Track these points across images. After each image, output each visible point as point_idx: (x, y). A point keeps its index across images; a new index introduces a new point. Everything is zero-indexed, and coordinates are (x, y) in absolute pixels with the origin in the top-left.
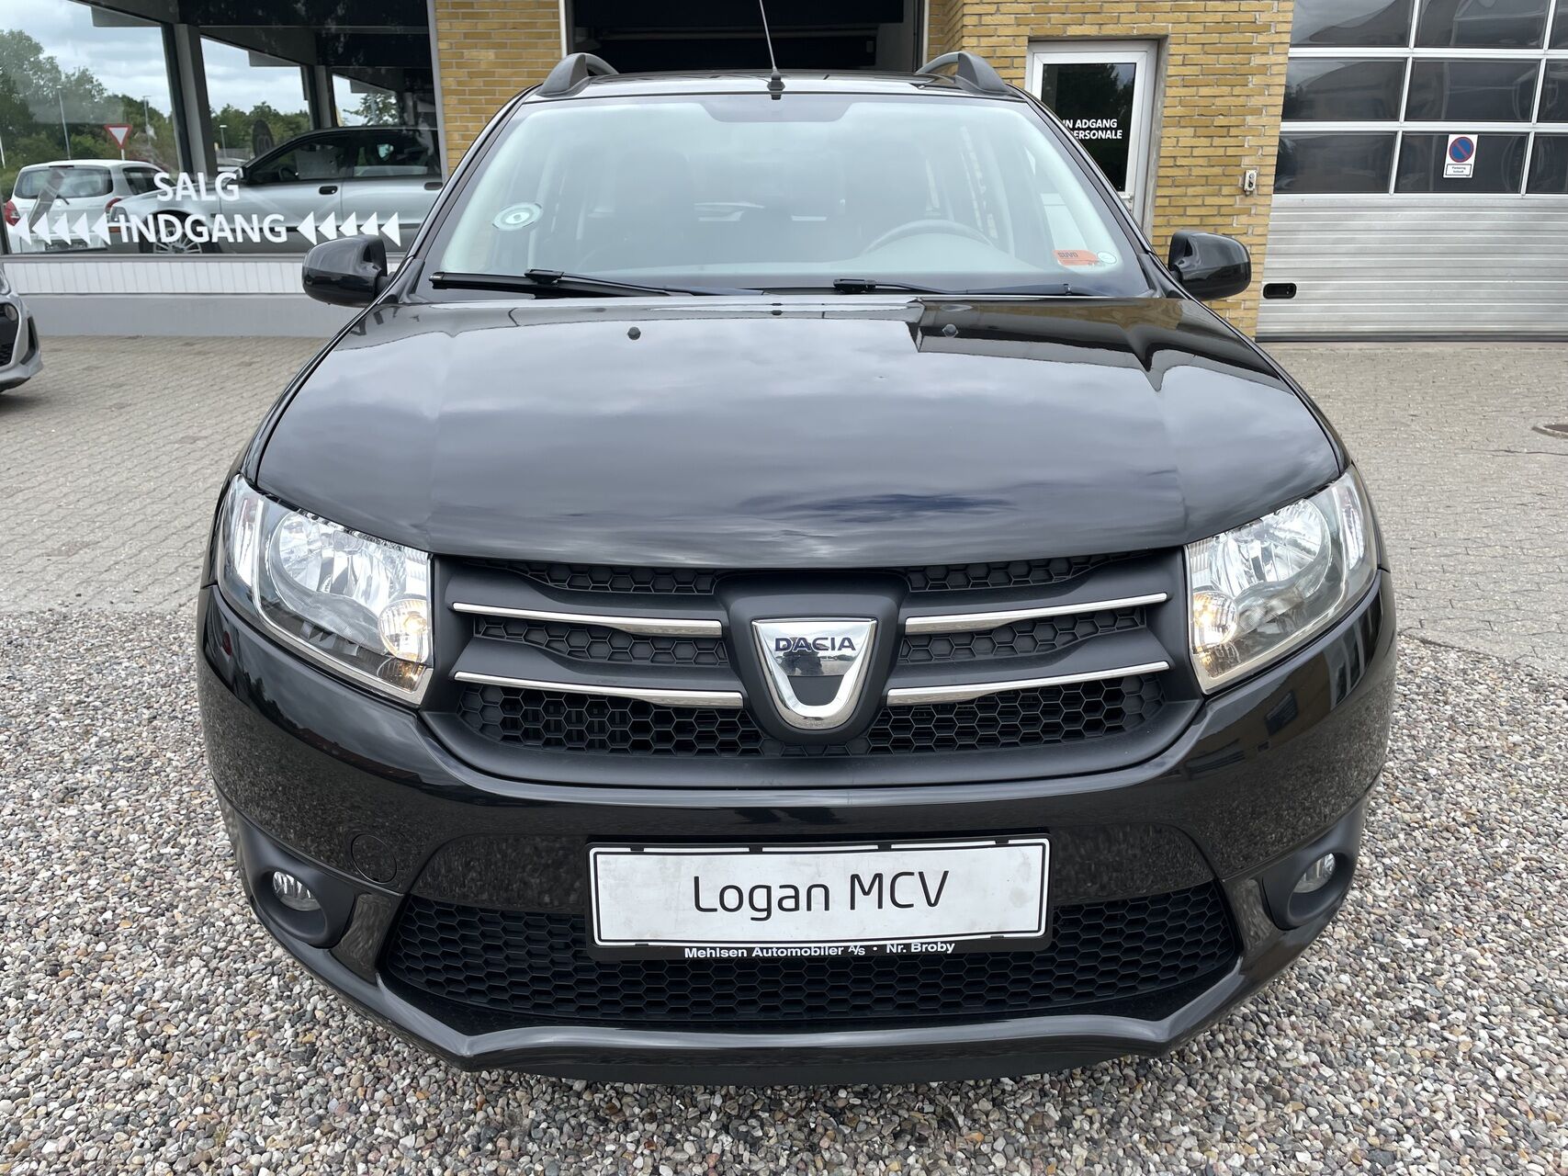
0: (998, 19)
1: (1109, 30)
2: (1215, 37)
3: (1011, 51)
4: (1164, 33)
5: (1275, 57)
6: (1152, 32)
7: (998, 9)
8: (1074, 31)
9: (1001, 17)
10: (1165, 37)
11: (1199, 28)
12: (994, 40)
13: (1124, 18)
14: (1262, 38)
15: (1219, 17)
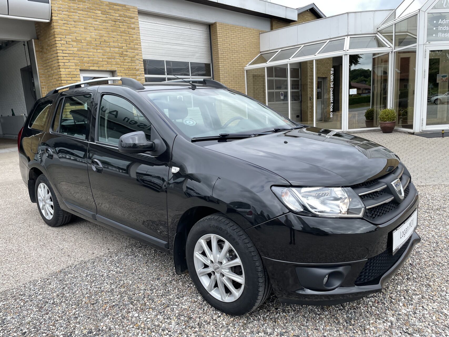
0: (69, 64)
1: (101, 69)
2: (127, 72)
3: (75, 73)
4: (115, 70)
5: (142, 77)
6: (112, 70)
7: (69, 61)
8: (92, 68)
9: (70, 63)
10: (116, 71)
11: (123, 69)
12: (70, 70)
13: (104, 66)
14: (138, 72)
15: (127, 67)
